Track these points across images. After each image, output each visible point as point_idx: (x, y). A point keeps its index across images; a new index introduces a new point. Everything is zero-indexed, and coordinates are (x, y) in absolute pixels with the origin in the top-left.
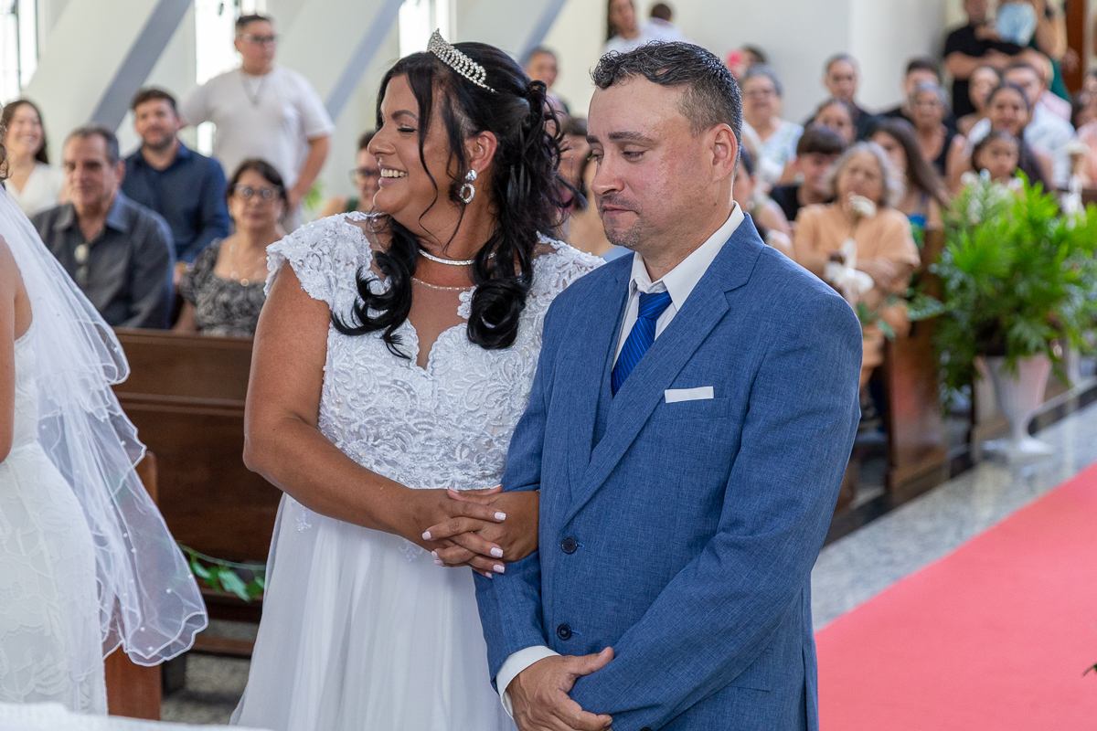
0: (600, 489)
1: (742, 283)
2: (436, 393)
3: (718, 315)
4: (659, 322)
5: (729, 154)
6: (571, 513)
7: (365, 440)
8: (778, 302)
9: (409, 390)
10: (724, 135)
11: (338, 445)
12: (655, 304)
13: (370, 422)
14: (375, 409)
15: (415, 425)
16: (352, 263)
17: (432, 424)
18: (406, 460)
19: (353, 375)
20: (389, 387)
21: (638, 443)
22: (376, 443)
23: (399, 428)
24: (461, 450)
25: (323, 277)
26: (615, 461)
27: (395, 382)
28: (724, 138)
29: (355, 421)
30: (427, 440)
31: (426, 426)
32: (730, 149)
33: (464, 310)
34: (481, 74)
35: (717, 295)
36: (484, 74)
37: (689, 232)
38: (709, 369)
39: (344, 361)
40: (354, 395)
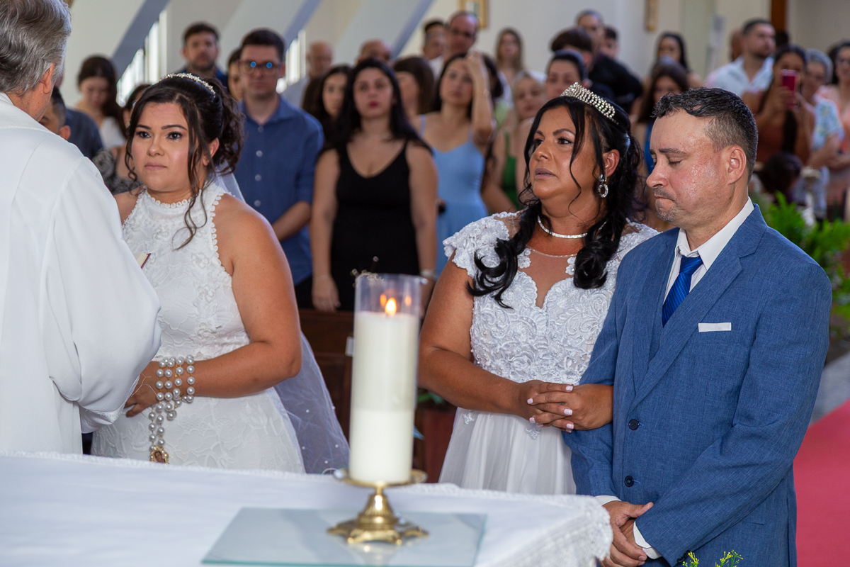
0: (655, 387)
1: (752, 252)
2: (549, 323)
3: (735, 274)
4: (693, 277)
5: (741, 165)
6: (635, 403)
7: (504, 358)
8: (776, 267)
9: (531, 323)
10: (736, 152)
12: (692, 264)
13: (506, 345)
14: (509, 337)
15: (536, 345)
17: (547, 346)
18: (533, 368)
19: (494, 315)
20: (519, 321)
21: (680, 359)
22: (511, 360)
23: (525, 349)
24: (567, 362)
25: (467, 254)
26: (665, 370)
27: (523, 318)
28: (737, 155)
29: (496, 346)
30: (544, 355)
31: (543, 346)
33: (570, 270)
34: (612, 112)
35: (735, 260)
36: (614, 112)
37: (712, 216)
38: (729, 311)
39: (488, 307)
40: (495, 328)
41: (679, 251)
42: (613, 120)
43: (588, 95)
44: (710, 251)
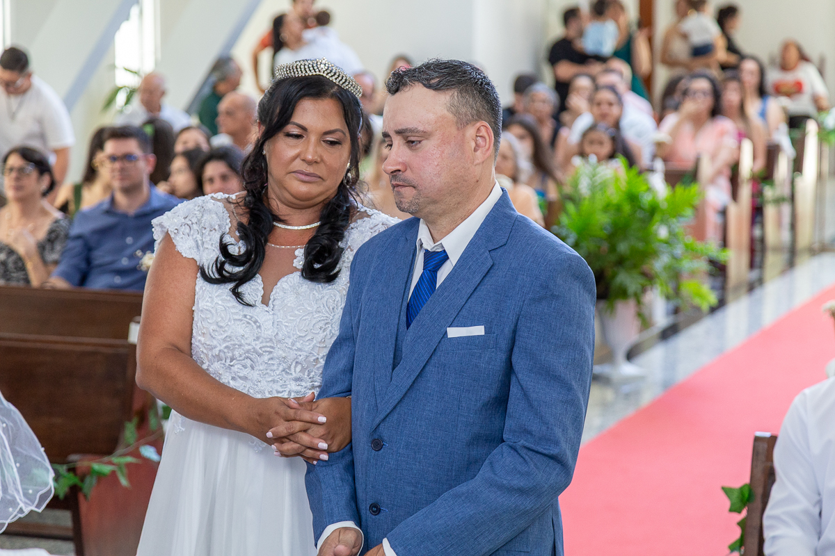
0: (400, 401)
1: (501, 244)
2: (276, 323)
3: (485, 269)
4: (439, 274)
5: (488, 144)
6: (377, 420)
7: (223, 362)
8: (531, 260)
9: (256, 322)
10: (483, 129)
11: (205, 367)
12: (436, 259)
13: (226, 347)
14: (230, 337)
15: (260, 348)
16: (215, 229)
17: (273, 348)
18: (254, 375)
19: (213, 311)
20: (241, 320)
21: (427, 369)
22: (232, 364)
23: (248, 351)
24: (295, 367)
25: (192, 241)
26: (410, 382)
27: (246, 317)
28: (483, 132)
29: (215, 347)
30: (269, 359)
31: (268, 349)
32: (488, 140)
33: (299, 262)
35: (484, 253)
37: (459, 203)
38: (481, 312)
39: (208, 301)
40: (214, 327)
41: (421, 245)
44: (456, 242)
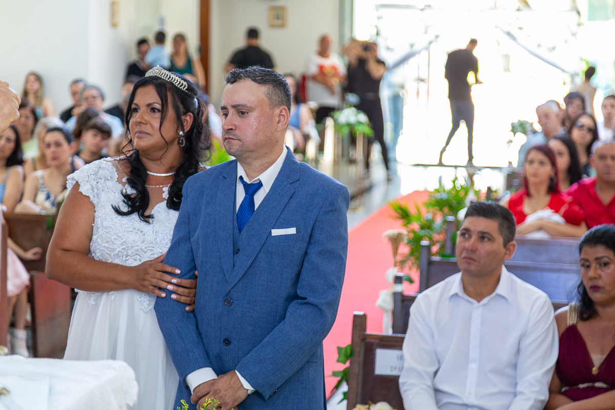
1: (297, 179)
2: (155, 232)
3: (290, 194)
4: (255, 197)
5: (286, 119)
6: (229, 288)
7: (121, 258)
9: (141, 232)
10: (283, 111)
11: (109, 261)
12: (253, 188)
13: (123, 249)
14: (125, 242)
15: (145, 248)
16: (108, 179)
17: (153, 247)
19: (114, 226)
20: (132, 231)
22: (127, 259)
23: (137, 250)
25: (89, 185)
26: (250, 263)
27: (134, 229)
28: (284, 113)
29: (116, 249)
30: (151, 255)
31: (151, 248)
33: (165, 195)
34: (185, 85)
35: (287, 185)
37: (266, 154)
39: (109, 221)
40: (115, 237)
42: (186, 91)
43: (167, 75)
44: (268, 178)
